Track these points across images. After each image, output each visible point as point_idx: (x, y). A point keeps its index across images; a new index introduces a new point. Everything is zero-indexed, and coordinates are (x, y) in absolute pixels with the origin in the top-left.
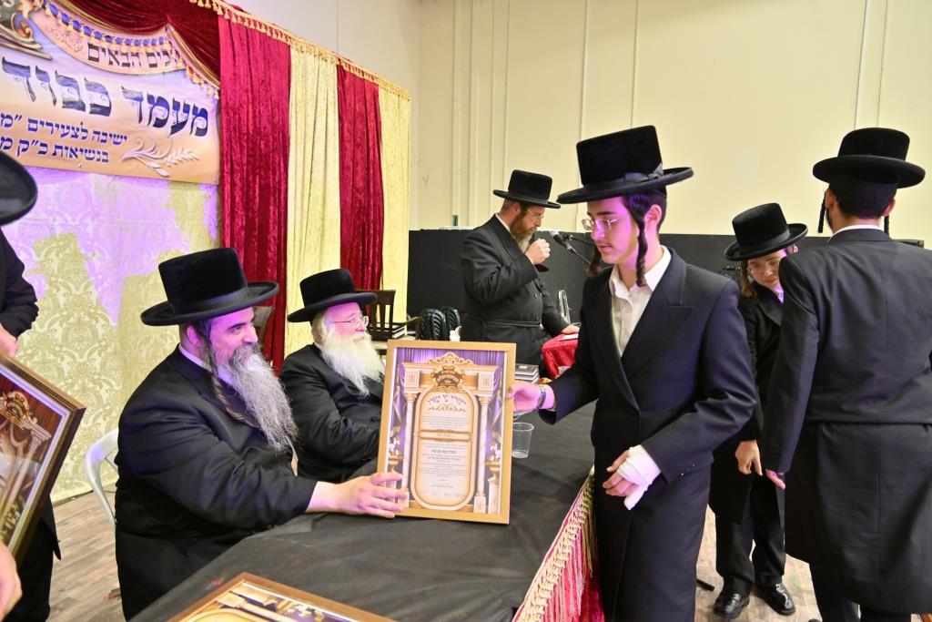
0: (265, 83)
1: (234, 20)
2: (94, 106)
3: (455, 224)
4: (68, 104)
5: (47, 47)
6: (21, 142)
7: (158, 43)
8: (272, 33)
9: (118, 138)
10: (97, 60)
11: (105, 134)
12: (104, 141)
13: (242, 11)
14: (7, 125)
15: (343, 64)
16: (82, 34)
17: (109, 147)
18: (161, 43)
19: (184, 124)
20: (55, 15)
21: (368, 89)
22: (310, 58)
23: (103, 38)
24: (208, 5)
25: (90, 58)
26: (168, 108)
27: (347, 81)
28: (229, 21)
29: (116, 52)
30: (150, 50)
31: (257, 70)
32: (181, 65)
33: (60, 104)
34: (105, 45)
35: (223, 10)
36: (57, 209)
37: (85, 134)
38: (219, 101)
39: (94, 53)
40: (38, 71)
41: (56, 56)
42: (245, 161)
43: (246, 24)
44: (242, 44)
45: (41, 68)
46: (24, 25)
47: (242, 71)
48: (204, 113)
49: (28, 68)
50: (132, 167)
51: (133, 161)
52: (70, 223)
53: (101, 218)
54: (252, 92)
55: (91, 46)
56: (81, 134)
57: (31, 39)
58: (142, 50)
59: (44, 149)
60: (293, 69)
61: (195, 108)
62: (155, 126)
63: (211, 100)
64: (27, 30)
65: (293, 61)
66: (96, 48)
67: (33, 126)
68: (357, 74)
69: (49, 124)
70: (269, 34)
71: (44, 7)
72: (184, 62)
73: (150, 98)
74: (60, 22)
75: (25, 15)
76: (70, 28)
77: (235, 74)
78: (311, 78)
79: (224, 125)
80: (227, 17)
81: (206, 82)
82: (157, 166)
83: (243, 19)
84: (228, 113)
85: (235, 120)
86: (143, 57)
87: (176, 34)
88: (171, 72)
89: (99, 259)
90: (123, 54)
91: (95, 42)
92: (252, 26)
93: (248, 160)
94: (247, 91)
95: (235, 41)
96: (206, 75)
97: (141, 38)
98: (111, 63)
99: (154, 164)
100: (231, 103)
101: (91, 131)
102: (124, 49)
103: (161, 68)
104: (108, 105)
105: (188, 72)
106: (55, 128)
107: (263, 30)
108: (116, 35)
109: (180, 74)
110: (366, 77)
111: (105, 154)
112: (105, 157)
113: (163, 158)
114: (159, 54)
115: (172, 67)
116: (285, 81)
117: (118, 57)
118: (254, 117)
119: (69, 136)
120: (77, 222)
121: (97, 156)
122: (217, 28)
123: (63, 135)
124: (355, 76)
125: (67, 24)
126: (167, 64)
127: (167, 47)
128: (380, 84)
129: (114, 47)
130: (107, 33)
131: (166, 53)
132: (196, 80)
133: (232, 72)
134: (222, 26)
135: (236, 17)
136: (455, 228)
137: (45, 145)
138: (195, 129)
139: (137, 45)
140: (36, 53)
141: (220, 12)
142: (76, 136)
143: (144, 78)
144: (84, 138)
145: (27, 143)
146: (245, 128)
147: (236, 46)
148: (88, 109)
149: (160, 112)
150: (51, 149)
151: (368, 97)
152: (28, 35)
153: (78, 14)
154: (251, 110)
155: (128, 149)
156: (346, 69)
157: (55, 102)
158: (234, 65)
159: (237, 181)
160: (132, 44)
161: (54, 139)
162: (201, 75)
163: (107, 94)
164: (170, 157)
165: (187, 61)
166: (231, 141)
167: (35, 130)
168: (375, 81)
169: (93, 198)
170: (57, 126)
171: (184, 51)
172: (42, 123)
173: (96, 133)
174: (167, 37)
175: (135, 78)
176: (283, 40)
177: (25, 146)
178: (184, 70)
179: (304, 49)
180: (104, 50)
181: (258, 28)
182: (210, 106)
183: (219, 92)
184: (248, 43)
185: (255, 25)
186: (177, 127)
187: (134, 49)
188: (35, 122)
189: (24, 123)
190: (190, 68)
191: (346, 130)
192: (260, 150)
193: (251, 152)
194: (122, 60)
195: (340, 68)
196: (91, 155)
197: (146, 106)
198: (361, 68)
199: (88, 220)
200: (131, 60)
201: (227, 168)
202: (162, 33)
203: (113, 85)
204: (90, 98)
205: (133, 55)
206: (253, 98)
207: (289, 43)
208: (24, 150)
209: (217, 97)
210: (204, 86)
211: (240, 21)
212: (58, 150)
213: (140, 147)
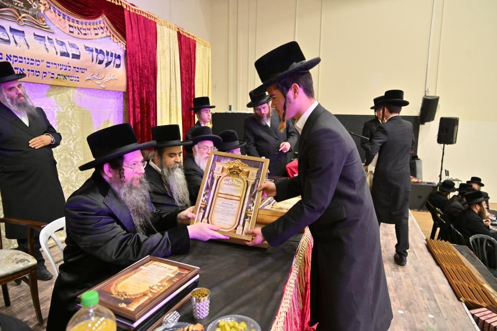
0: (146, 41)
1: (131, 11)
2: (73, 55)
3: (230, 109)
4: (63, 54)
5: (52, 27)
6: (44, 73)
7: (98, 23)
8: (148, 16)
9: (83, 70)
10: (73, 32)
11: (78, 68)
12: (77, 71)
13: (134, 6)
14: (38, 65)
15: (180, 31)
16: (66, 20)
17: (79, 74)
18: (100, 23)
19: (111, 62)
20: (55, 12)
21: (191, 43)
22: (165, 28)
23: (75, 22)
24: (120, 4)
25: (70, 32)
26: (104, 55)
27: (182, 39)
28: (129, 11)
29: (81, 28)
30: (95, 27)
31: (142, 35)
32: (109, 34)
33: (59, 54)
34: (76, 25)
35: (126, 6)
36: (55, 104)
37: (70, 68)
38: (126, 51)
39: (71, 29)
40: (49, 39)
41: (56, 31)
42: (139, 80)
43: (137, 12)
44: (135, 23)
45: (50, 37)
46: (42, 17)
47: (136, 36)
48: (119, 57)
49: (44, 37)
50: (90, 84)
51: (90, 81)
52: (61, 111)
53: (75, 108)
54: (140, 46)
55: (70, 26)
56: (68, 68)
57: (45, 24)
58: (92, 27)
59: (53, 76)
60: (158, 33)
61: (116, 54)
62: (99, 63)
63: (122, 50)
64: (43, 19)
65: (158, 30)
66: (72, 27)
67: (48, 65)
68: (186, 35)
69: (55, 64)
70: (147, 17)
71: (50, 8)
72: (110, 32)
73: (96, 50)
74: (57, 15)
75: (42, 12)
76: (61, 17)
77: (133, 37)
78: (166, 38)
79: (129, 62)
80: (128, 9)
81: (120, 42)
82: (100, 83)
83: (135, 10)
84: (130, 57)
85: (133, 59)
86: (92, 30)
87: (106, 19)
88: (104, 37)
89: (74, 128)
90: (84, 29)
91: (72, 24)
92: (139, 13)
93: (140, 79)
94: (138, 45)
95: (132, 21)
96: (120, 39)
97: (92, 21)
98: (79, 34)
99: (98, 82)
100: (131, 52)
101: (72, 67)
102: (84, 27)
103: (100, 35)
104: (79, 54)
105: (112, 37)
106: (58, 66)
107: (144, 15)
108: (80, 20)
109: (108, 38)
110: (190, 37)
111: (78, 78)
112: (78, 79)
113: (102, 79)
114: (99, 28)
115: (104, 35)
116: (154, 40)
117: (82, 31)
118: (142, 58)
119: (63, 69)
120: (65, 111)
121: (75, 79)
122: (124, 15)
123: (61, 69)
124: (185, 36)
125: (60, 16)
126: (103, 33)
127: (102, 25)
128: (197, 40)
129: (80, 26)
130: (77, 20)
131: (102, 28)
132: (115, 41)
133: (131, 36)
134: (126, 14)
135: (132, 9)
136: (230, 112)
137: (53, 74)
138: (115, 65)
139: (89, 25)
140: (48, 30)
141: (125, 7)
142: (66, 69)
143: (94, 40)
144: (69, 70)
145: (46, 73)
146: (138, 64)
147: (133, 23)
148: (71, 56)
149: (101, 57)
150: (56, 76)
151: (191, 47)
152: (44, 22)
153: (64, 11)
154: (140, 55)
155: (87, 75)
156: (181, 33)
157: (57, 53)
158: (132, 33)
159: (136, 89)
160: (88, 24)
161: (56, 71)
162: (118, 38)
163: (78, 49)
164: (105, 78)
165: (112, 32)
166: (132, 70)
167: (49, 67)
168: (195, 39)
169: (72, 99)
170: (58, 65)
171: (110, 27)
172: (52, 63)
173: (75, 68)
174: (102, 20)
175: (90, 41)
176: (153, 19)
177: (45, 75)
178: (110, 36)
179: (163, 24)
180: (75, 28)
181: (142, 14)
182: (122, 53)
183: (126, 46)
184: (138, 22)
185: (141, 13)
186: (108, 64)
187: (88, 27)
188: (49, 63)
189: (45, 64)
190: (113, 35)
191: (182, 64)
192: (145, 74)
193: (141, 75)
194: (84, 32)
195: (179, 33)
196: (72, 78)
197: (95, 54)
198: (188, 33)
199: (69, 109)
200: (87, 32)
201: (130, 84)
202: (100, 19)
203: (81, 44)
204: (72, 51)
205: (88, 29)
206: (141, 49)
207: (156, 21)
208: (45, 76)
209: (125, 49)
210: (119, 43)
211: (134, 11)
212: (59, 76)
213: (92, 74)
